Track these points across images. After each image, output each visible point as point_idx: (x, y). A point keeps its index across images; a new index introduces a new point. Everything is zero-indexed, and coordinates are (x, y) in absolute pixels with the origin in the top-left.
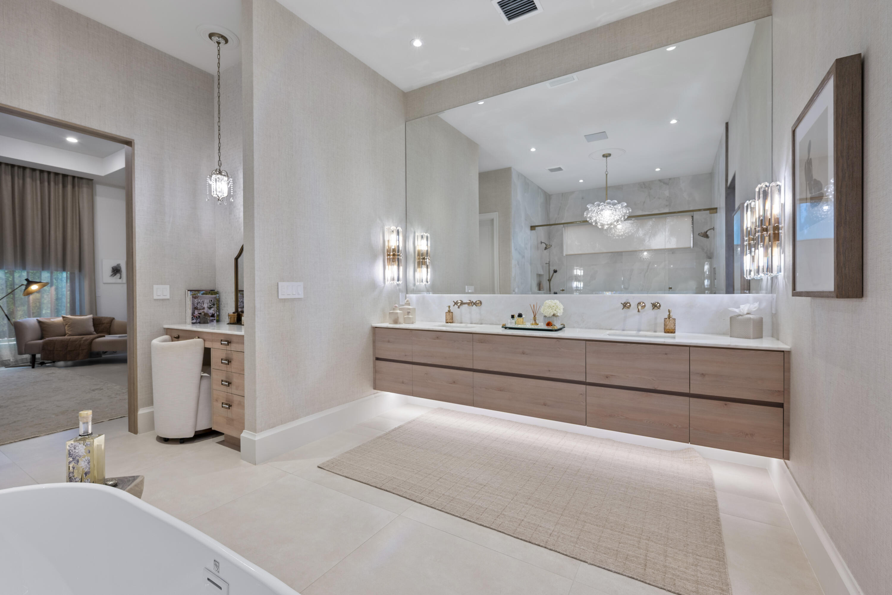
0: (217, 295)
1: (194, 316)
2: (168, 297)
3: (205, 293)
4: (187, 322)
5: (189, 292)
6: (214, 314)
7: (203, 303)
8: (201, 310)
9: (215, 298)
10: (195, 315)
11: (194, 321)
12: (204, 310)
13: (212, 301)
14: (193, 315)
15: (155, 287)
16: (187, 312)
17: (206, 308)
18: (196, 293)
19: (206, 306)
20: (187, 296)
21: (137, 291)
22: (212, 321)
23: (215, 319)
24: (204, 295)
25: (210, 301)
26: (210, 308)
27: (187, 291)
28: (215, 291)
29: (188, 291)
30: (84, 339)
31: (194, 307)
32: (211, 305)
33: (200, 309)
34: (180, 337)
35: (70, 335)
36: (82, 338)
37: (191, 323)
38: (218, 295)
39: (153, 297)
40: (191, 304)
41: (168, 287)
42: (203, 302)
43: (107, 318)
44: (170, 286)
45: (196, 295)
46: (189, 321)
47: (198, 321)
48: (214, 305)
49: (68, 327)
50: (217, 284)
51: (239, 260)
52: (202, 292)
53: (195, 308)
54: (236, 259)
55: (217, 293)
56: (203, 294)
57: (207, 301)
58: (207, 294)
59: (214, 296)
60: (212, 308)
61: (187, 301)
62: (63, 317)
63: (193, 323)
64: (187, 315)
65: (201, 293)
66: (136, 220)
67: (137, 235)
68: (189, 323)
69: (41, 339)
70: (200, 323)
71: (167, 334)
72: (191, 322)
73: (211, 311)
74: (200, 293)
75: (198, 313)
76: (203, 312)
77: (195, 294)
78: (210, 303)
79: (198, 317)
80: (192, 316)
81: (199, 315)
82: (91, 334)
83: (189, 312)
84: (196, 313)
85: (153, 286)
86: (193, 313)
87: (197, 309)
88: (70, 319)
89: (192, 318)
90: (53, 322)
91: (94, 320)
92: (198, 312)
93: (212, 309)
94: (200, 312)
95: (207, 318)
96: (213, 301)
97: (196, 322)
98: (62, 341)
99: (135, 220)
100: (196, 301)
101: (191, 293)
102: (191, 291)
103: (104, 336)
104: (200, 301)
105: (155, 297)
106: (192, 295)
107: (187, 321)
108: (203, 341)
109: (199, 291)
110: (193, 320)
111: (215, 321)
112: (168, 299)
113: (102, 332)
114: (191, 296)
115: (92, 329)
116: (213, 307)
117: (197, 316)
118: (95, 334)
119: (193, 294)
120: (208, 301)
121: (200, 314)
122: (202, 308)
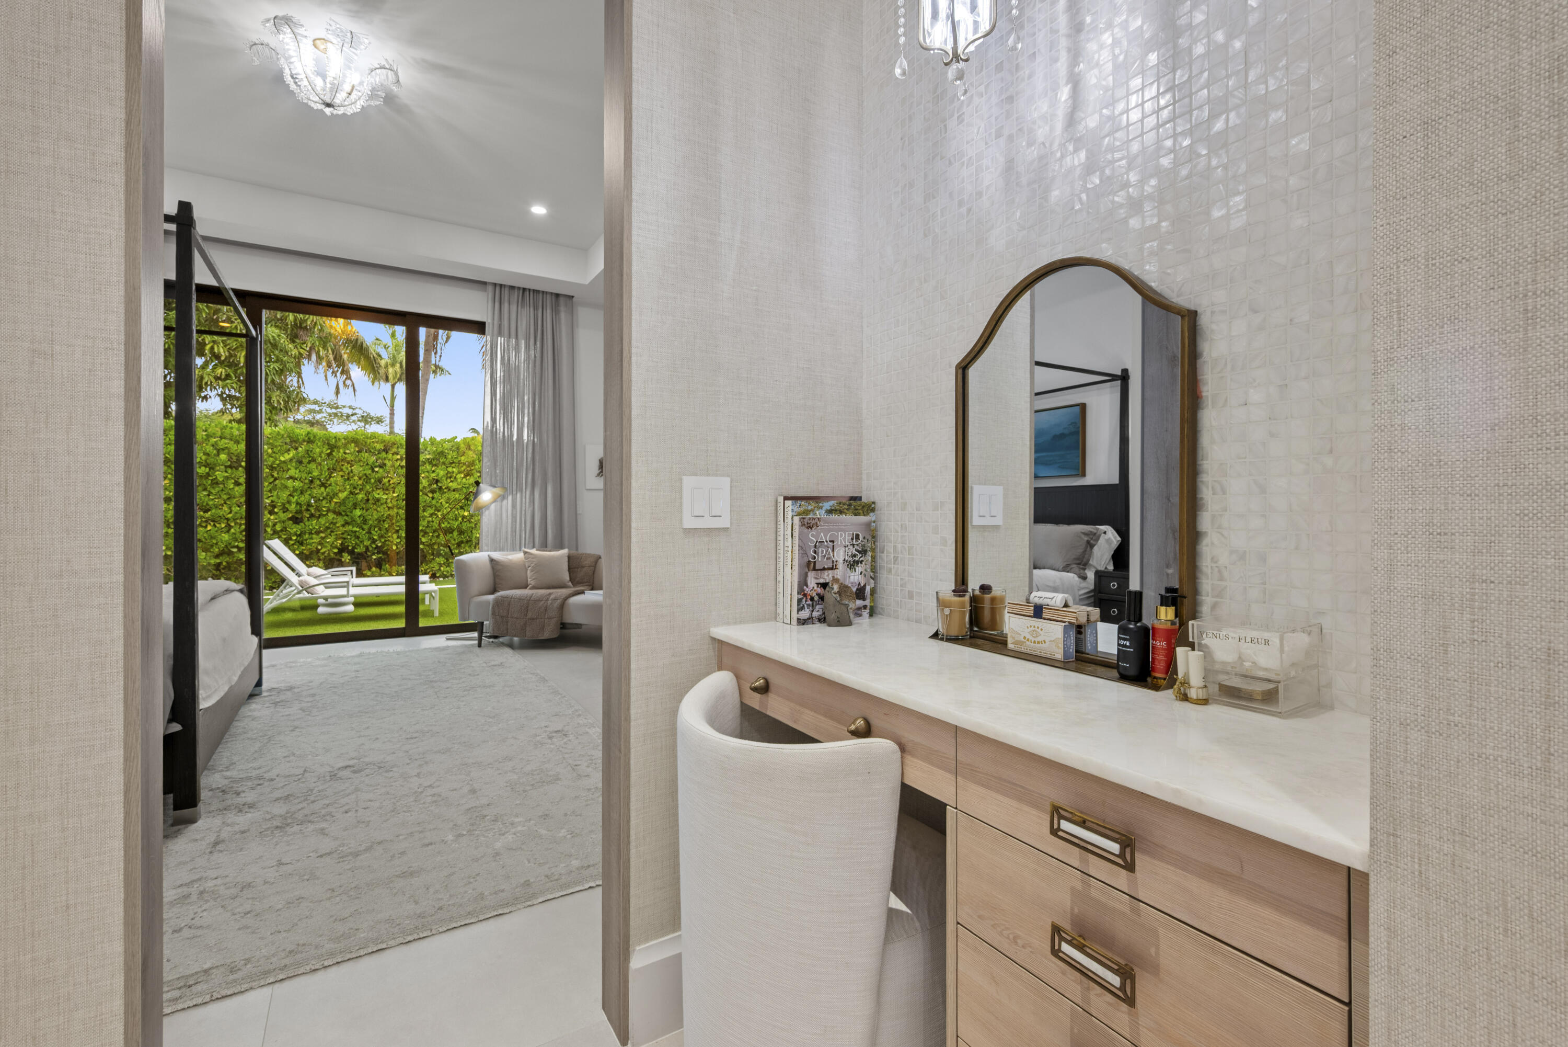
0: (871, 514)
1: (805, 595)
2: (724, 522)
3: (838, 508)
4: (781, 616)
5: (789, 503)
6: (865, 585)
7: (831, 544)
8: (826, 572)
9: (868, 525)
10: (807, 590)
11: (805, 614)
12: (835, 571)
13: (857, 537)
14: (801, 591)
15: (689, 482)
16: (780, 578)
17: (841, 565)
18: (810, 508)
19: (840, 555)
20: (781, 518)
21: (634, 500)
22: (858, 612)
23: (865, 607)
24: (834, 517)
25: (852, 539)
26: (852, 565)
27: (781, 499)
28: (864, 500)
29: (786, 498)
30: (552, 597)
31: (806, 560)
32: (854, 552)
33: (824, 569)
34: (772, 687)
35: (534, 588)
36: (550, 594)
37: (795, 622)
38: (871, 517)
39: (681, 520)
40: (796, 548)
41: (726, 482)
42: (833, 542)
43: (589, 555)
44: (732, 481)
45: (811, 516)
46: (787, 613)
47: (815, 614)
48: (864, 552)
49: (532, 571)
50: (864, 477)
51: (972, 372)
52: (827, 505)
53: (810, 566)
54: (963, 368)
55: (869, 508)
56: (830, 512)
57: (844, 539)
58: (841, 512)
59: (862, 519)
60: (857, 563)
61: (781, 538)
62: (525, 553)
63: (802, 622)
64: (780, 590)
65: (824, 509)
66: (634, 232)
67: (635, 284)
68: (787, 620)
69: (493, 593)
70: (822, 620)
71: (720, 668)
72: (795, 616)
73: (855, 578)
74: (821, 508)
75: (818, 584)
76: (836, 580)
77: (806, 512)
78: (853, 545)
79: (816, 598)
80: (798, 593)
81: (819, 590)
82: (563, 586)
83: (790, 577)
84: (812, 582)
85: (681, 479)
86: (803, 583)
87: (814, 569)
88: (535, 556)
89: (799, 601)
90: (510, 560)
91: (570, 558)
92: (816, 578)
93: (859, 569)
94: (822, 581)
95: (847, 606)
96: (861, 538)
97: (808, 619)
98: (520, 599)
99: (630, 229)
100: (812, 536)
101: (796, 509)
102: (794, 499)
103: (582, 592)
104: (822, 537)
105: (689, 523)
106: (799, 514)
107: (780, 611)
108: (899, 754)
109: (817, 499)
110: (800, 609)
111: (866, 613)
112: (726, 529)
113: (580, 583)
114: (797, 519)
115: (567, 577)
116: (861, 562)
117: (814, 594)
118: (570, 587)
119: (802, 509)
120: (848, 538)
121: (824, 585)
122: (830, 565)
